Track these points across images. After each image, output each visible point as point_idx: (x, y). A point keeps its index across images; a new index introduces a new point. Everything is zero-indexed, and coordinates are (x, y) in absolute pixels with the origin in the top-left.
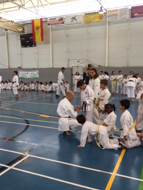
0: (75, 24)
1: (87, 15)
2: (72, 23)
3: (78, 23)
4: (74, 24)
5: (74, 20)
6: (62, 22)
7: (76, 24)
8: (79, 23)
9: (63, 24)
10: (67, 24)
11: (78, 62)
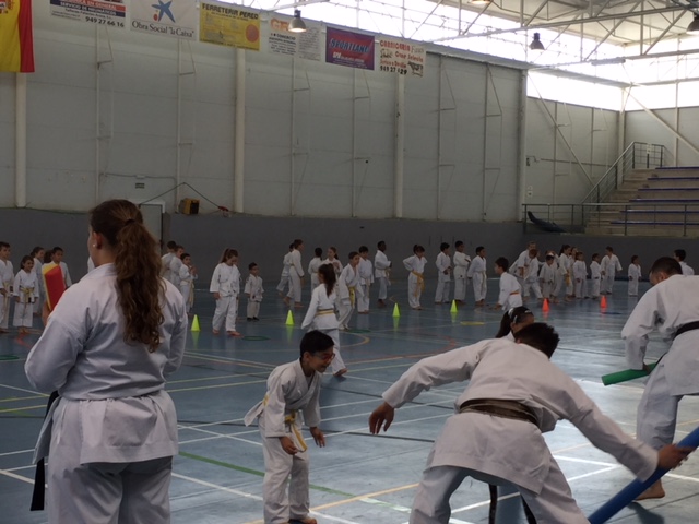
0: (169, 31)
1: (210, 12)
2: (157, 24)
3: (179, 32)
4: (164, 31)
5: (165, 15)
6: (118, 7)
7: (173, 33)
8: (183, 34)
9: (119, 19)
10: (139, 24)
11: (139, 186)
